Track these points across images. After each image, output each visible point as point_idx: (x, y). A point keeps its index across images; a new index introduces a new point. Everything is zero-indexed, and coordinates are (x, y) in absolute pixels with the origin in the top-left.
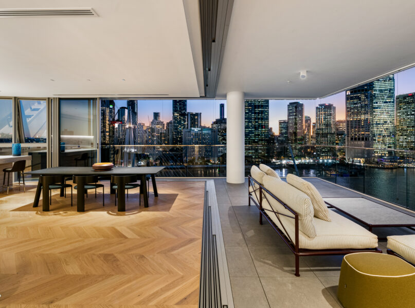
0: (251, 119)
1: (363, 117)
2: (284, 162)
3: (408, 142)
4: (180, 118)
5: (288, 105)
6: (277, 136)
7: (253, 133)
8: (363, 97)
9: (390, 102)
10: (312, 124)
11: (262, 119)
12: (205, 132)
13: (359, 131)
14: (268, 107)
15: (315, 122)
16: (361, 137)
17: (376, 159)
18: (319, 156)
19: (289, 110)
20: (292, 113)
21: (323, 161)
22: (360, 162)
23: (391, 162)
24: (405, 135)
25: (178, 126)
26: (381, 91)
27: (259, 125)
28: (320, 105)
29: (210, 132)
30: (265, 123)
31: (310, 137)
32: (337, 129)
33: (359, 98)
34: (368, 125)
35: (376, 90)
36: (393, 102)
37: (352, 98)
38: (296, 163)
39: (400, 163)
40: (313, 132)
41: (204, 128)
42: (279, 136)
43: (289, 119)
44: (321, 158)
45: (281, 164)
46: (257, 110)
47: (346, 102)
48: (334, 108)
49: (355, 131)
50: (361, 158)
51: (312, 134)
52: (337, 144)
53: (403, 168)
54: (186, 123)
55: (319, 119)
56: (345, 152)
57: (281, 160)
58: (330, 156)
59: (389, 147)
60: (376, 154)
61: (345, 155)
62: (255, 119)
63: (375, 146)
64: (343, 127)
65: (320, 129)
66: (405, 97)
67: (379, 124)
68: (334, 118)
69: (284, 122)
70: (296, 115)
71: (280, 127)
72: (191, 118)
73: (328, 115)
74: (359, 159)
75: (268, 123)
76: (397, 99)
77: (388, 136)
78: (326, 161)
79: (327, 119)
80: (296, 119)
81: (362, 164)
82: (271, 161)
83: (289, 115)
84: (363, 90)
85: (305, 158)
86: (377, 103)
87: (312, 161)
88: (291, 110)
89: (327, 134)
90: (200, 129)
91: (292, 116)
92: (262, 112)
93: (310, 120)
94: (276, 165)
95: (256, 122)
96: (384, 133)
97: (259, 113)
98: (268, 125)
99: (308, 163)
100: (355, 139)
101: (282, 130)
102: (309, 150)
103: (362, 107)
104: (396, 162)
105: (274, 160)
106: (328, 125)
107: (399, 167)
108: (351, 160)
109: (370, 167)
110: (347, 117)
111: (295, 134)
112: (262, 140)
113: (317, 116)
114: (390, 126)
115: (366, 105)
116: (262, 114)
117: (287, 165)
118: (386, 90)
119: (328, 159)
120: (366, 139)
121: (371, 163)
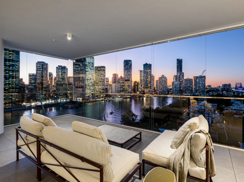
1: (81, 76)
2: (33, 104)
3: (99, 89)
5: (36, 63)
6: (26, 85)
8: (81, 65)
9: (92, 69)
10: (53, 78)
11: (13, 71)
13: (79, 83)
14: (19, 62)
15: (56, 76)
16: (80, 86)
17: (87, 98)
18: (58, 98)
19: (37, 66)
20: (39, 69)
21: (61, 101)
22: (80, 100)
23: (93, 98)
24: (98, 86)
26: (89, 63)
27: (10, 76)
28: (59, 66)
30: (16, 75)
31: (52, 86)
32: (69, 82)
33: (80, 65)
34: (83, 80)
35: (87, 62)
36: (94, 69)
37: (76, 65)
38: (43, 104)
39: (96, 99)
40: (54, 83)
42: (29, 85)
43: (37, 73)
44: (59, 99)
45: (31, 106)
46: (8, 63)
47: (73, 67)
48: (67, 69)
49: (78, 83)
50: (80, 97)
51: (53, 84)
52: (68, 90)
53: (97, 101)
55: (58, 75)
56: (72, 95)
57: (31, 102)
58: (64, 98)
59: (92, 91)
60: (87, 95)
61: (72, 97)
63: (86, 91)
64: (72, 81)
65: (59, 81)
66: (98, 67)
67: (88, 80)
68: (67, 75)
69: (33, 75)
70: (42, 71)
71: (29, 79)
73: (63, 73)
74: (79, 98)
75: (19, 75)
76: (95, 68)
77: (92, 86)
78: (62, 101)
79: (63, 75)
80: (42, 73)
81: (81, 101)
82: (21, 105)
83: (37, 70)
84: (81, 61)
85: (49, 100)
86: (87, 69)
87: (53, 101)
88: (39, 66)
89: (63, 84)
91: (40, 71)
92: (13, 66)
93: (52, 75)
94: (26, 107)
95: (7, 73)
96: (90, 84)
97: (9, 66)
98: (19, 76)
99: (51, 103)
100: (78, 87)
101: (31, 81)
102: (51, 95)
103: (81, 70)
104: (94, 98)
105: (24, 104)
106: (63, 79)
107: (95, 101)
108: (76, 99)
109: (85, 102)
110: (73, 75)
111: (42, 84)
112: (13, 88)
113: (57, 73)
114: (92, 81)
115: (82, 69)
116: (13, 67)
117: (35, 106)
118: (91, 63)
119: (63, 100)
120: (83, 88)
121: (84, 100)
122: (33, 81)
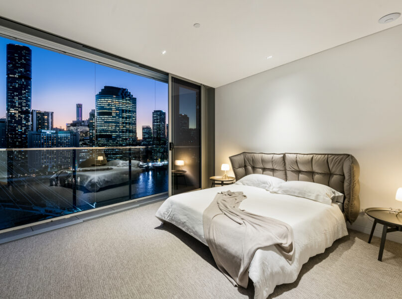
0: (118, 123)
2: (150, 164)
4: (19, 116)
6: (140, 140)
7: (120, 137)
11: (130, 124)
12: (60, 135)
14: (136, 113)
19: (153, 117)
20: (156, 120)
25: (15, 127)
27: (127, 130)
29: (69, 135)
30: (133, 128)
38: (160, 165)
41: (58, 130)
42: (143, 141)
43: (153, 125)
45: (148, 167)
46: (125, 115)
54: (30, 123)
57: (148, 163)
62: (123, 123)
68: (188, 126)
69: (148, 128)
70: (160, 122)
71: (143, 133)
72: (37, 117)
75: (136, 128)
80: (159, 125)
83: (154, 122)
88: (156, 117)
90: (54, 132)
91: (156, 122)
92: (129, 117)
94: (143, 167)
95: (124, 127)
97: (126, 118)
98: (136, 130)
101: (145, 135)
105: (141, 163)
111: (159, 139)
116: (129, 119)
117: (153, 167)
122: (147, 136)
